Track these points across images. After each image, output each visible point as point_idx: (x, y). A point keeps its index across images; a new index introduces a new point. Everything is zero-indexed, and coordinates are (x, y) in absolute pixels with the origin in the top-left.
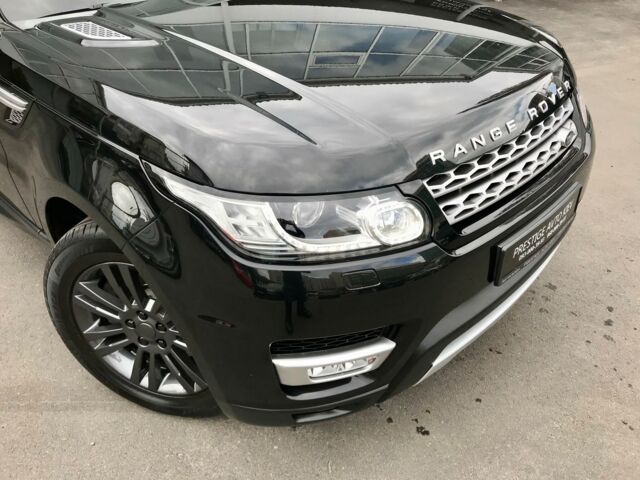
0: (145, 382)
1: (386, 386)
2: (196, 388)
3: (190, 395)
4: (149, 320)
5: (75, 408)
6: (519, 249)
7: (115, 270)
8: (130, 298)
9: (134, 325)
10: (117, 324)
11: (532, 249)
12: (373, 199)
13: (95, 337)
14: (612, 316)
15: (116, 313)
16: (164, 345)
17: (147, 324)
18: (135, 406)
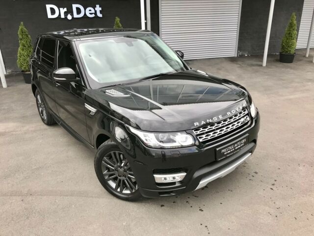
0: (119, 190)
1: (185, 187)
2: (134, 191)
3: (132, 193)
4: (122, 169)
5: (98, 197)
6: (223, 151)
7: (115, 153)
8: (118, 162)
9: (117, 171)
10: (113, 170)
11: (229, 151)
12: (179, 134)
13: (106, 175)
14: (275, 183)
15: (113, 167)
16: (125, 177)
17: (122, 170)
18: (115, 198)
